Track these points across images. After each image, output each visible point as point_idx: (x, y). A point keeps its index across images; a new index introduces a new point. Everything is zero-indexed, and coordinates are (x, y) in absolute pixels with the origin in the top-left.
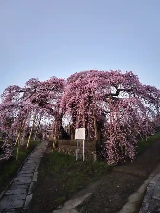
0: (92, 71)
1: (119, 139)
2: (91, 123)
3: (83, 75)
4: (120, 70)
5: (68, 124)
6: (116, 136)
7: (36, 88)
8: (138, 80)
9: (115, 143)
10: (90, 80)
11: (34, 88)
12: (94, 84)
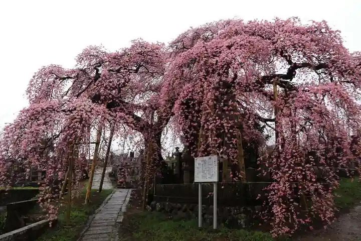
0: (228, 23)
1: (299, 177)
2: (231, 145)
3: (208, 34)
4: (297, 18)
5: (175, 151)
6: (293, 172)
7: (99, 68)
8: (341, 42)
9: (291, 188)
10: (226, 43)
11: (95, 68)
12: (237, 52)
